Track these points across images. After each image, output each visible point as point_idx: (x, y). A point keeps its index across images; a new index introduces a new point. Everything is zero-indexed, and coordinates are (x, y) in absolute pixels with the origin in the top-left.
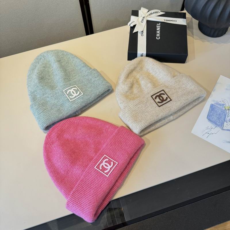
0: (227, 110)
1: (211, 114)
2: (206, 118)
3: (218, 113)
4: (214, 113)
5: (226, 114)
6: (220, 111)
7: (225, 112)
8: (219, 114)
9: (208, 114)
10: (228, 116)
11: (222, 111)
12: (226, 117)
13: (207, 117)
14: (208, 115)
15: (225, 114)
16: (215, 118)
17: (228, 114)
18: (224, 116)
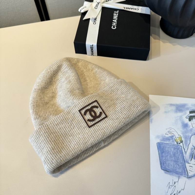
0: (180, 144)
1: (164, 158)
2: (161, 169)
3: (172, 154)
4: (167, 156)
5: (182, 150)
6: (172, 149)
7: (179, 148)
8: (174, 155)
9: (160, 161)
10: (185, 151)
11: (175, 149)
12: (184, 155)
13: (161, 167)
14: (161, 164)
15: (180, 151)
16: (172, 163)
17: (184, 149)
18: (180, 155)
